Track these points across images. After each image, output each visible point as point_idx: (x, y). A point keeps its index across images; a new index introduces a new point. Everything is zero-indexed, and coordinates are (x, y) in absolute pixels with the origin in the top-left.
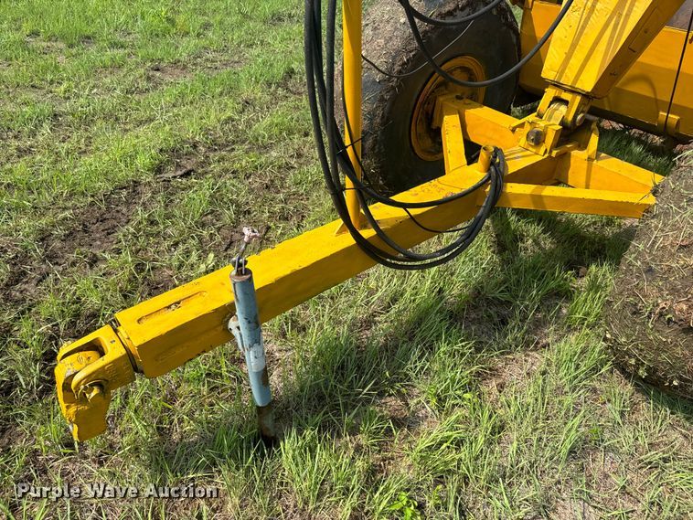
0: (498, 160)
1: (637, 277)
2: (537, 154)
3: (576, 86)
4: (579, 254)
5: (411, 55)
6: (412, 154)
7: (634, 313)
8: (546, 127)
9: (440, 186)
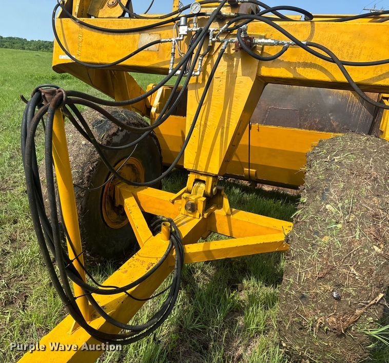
0: (173, 230)
1: (296, 302)
2: (195, 218)
3: (208, 172)
4: (233, 273)
5: (95, 164)
6: (106, 227)
7: (301, 329)
8: (196, 199)
9: (141, 259)
